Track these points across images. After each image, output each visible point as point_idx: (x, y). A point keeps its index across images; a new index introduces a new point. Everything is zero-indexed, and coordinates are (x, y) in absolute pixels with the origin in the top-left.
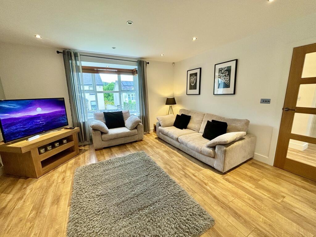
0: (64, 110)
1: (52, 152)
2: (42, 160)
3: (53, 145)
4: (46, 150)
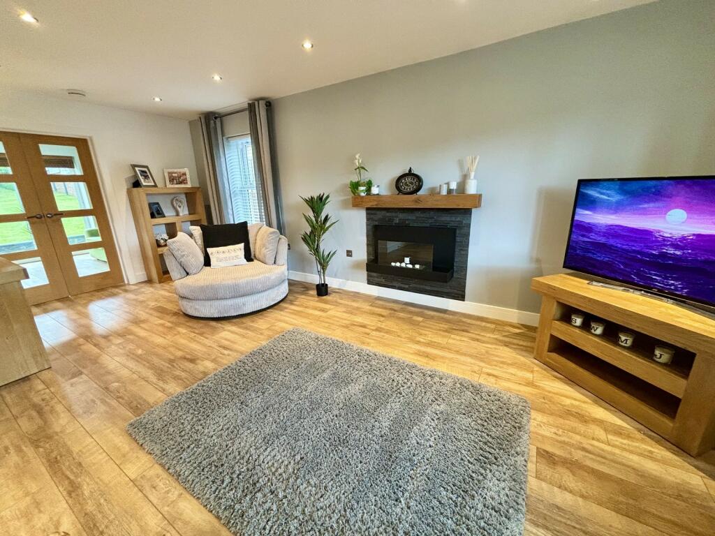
2: (556, 335)
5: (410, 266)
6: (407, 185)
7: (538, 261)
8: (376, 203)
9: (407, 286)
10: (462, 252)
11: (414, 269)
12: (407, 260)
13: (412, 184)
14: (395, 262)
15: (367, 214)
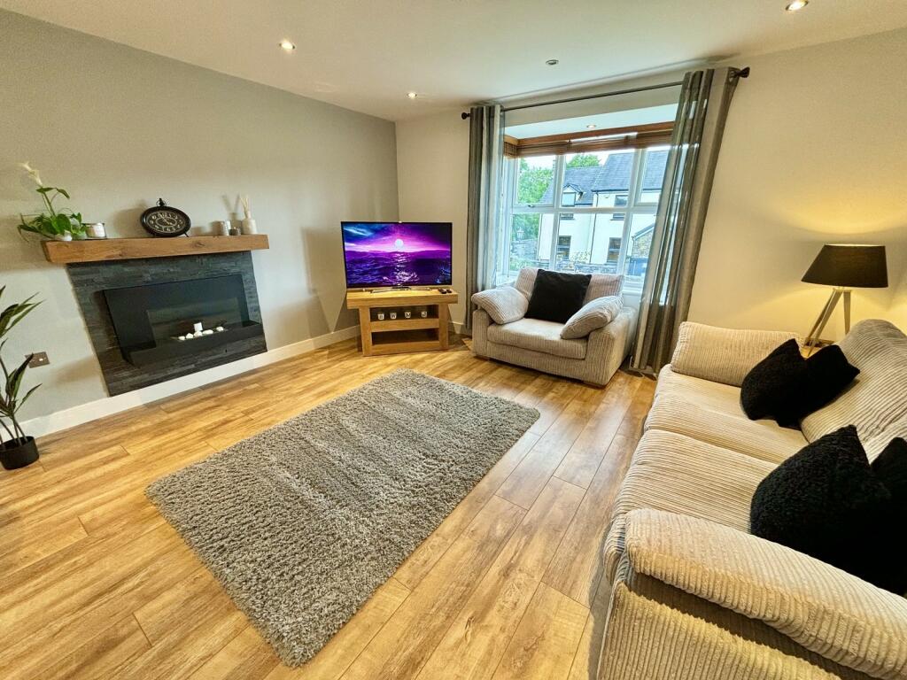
0: (449, 250)
1: (395, 325)
2: (374, 331)
3: (400, 313)
4: (387, 317)
5: (210, 332)
6: (165, 224)
7: (314, 291)
8: (119, 252)
9: (193, 366)
10: (254, 299)
11: (217, 334)
12: (198, 327)
13: (174, 223)
14: (185, 335)
15: (72, 275)
